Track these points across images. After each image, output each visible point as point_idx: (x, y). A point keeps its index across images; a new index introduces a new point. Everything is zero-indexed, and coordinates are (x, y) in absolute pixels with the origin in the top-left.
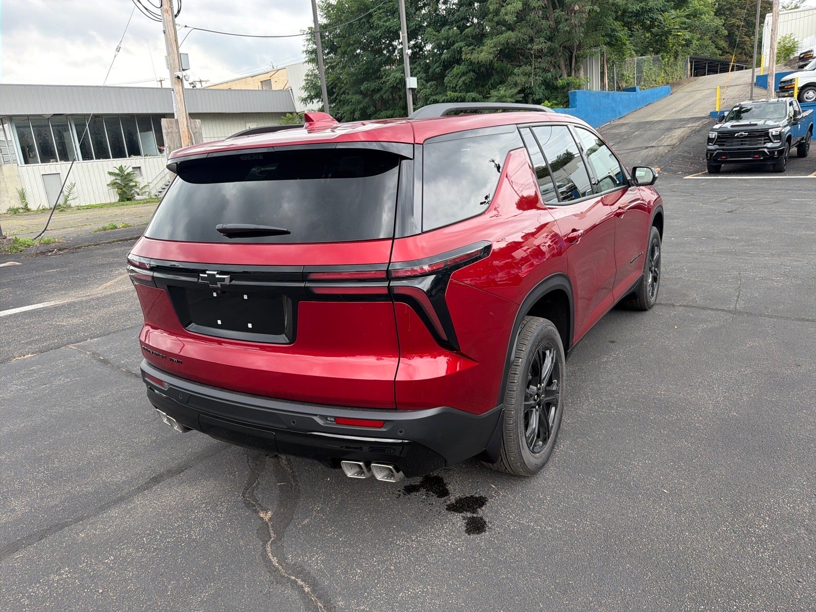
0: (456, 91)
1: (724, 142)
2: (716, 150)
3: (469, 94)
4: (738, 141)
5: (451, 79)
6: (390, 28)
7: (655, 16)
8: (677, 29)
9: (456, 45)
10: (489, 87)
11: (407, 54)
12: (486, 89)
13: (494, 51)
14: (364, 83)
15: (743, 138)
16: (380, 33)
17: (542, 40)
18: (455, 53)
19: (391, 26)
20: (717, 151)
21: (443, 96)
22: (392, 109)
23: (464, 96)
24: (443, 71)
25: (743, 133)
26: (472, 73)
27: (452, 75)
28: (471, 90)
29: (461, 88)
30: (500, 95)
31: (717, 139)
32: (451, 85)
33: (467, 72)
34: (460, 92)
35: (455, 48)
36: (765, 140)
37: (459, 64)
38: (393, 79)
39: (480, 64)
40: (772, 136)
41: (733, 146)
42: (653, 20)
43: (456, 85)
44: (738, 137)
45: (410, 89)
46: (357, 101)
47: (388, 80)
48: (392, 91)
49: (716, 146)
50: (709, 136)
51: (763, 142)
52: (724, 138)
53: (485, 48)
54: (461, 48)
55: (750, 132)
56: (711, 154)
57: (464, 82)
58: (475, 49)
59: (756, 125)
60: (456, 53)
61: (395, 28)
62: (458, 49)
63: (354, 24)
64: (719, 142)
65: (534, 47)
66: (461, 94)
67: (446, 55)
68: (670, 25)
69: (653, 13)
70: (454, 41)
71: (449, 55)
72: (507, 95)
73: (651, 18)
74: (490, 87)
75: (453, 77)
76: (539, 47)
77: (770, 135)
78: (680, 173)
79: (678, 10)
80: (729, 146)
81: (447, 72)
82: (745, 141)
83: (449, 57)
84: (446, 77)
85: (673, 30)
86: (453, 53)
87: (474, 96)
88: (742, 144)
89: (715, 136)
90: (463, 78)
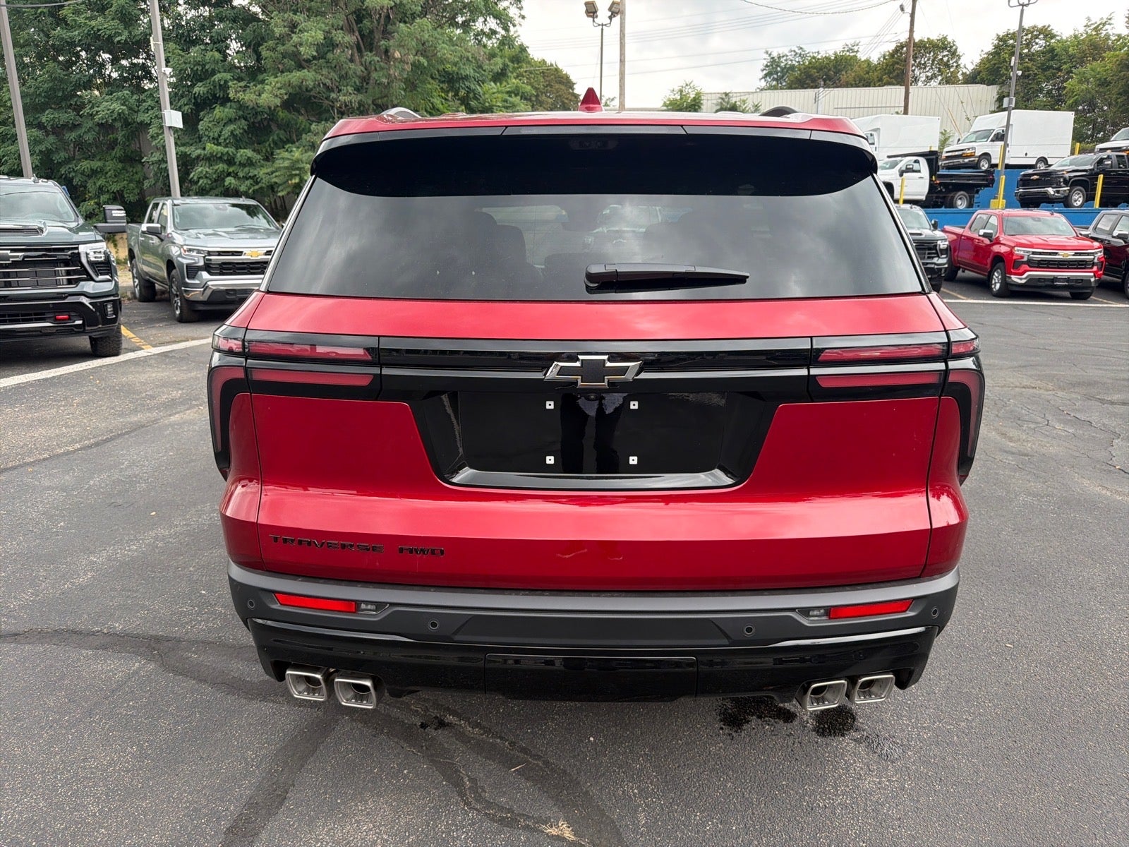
0: (219, 144)
3: (242, 151)
5: (210, 125)
6: (99, 30)
7: (473, 87)
8: (499, 106)
9: (217, 77)
10: (269, 145)
11: (165, 73)
12: (265, 147)
13: (281, 94)
14: (47, 112)
16: (79, 34)
17: (350, 89)
18: (215, 87)
19: (100, 28)
21: (196, 149)
22: (100, 160)
23: (232, 152)
24: (194, 112)
26: (244, 121)
27: (211, 119)
28: (242, 146)
29: (227, 141)
30: (294, 158)
32: (211, 134)
33: (236, 119)
34: (226, 146)
35: (217, 80)
37: (223, 104)
38: (106, 112)
39: (256, 111)
42: (469, 90)
43: (219, 136)
45: (170, 127)
46: (35, 139)
47: (97, 112)
48: (99, 130)
53: (267, 87)
54: (226, 82)
57: (232, 132)
58: (249, 87)
60: (217, 87)
61: (108, 32)
62: (222, 83)
63: (25, 12)
65: (340, 98)
66: (227, 149)
67: (201, 88)
68: (491, 101)
69: (470, 82)
70: (213, 70)
71: (206, 89)
72: (304, 159)
73: (467, 87)
74: (272, 145)
75: (213, 123)
76: (347, 99)
79: (498, 84)
81: (202, 114)
83: (205, 92)
84: (201, 122)
85: (495, 108)
86: (212, 87)
87: (249, 155)
90: (231, 127)
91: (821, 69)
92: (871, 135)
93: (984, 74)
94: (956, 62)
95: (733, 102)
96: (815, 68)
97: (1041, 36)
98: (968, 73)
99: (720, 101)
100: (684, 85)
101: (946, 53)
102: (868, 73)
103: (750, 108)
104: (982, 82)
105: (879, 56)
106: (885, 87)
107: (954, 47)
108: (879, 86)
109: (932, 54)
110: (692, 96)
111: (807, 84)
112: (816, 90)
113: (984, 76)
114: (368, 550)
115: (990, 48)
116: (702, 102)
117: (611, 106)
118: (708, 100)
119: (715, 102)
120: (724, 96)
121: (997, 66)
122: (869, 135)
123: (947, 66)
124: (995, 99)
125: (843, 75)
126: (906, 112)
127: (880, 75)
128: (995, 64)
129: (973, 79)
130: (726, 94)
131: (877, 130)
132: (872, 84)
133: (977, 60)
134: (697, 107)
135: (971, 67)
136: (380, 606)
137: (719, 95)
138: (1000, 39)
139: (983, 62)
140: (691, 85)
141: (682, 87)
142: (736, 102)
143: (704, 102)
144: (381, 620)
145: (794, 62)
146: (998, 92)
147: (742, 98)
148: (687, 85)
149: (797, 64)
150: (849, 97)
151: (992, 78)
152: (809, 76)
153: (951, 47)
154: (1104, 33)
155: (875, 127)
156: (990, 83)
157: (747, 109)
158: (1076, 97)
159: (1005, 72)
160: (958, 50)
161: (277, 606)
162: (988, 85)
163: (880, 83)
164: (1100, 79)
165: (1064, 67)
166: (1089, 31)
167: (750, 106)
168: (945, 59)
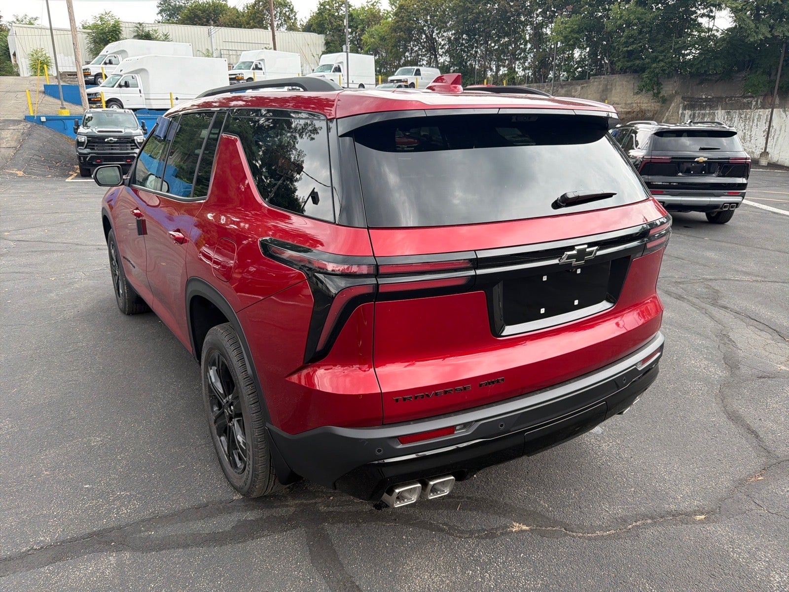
1: (94, 146)
2: (89, 153)
4: (109, 146)
15: (113, 143)
20: (91, 155)
25: (112, 139)
31: (87, 143)
36: (131, 146)
40: (138, 143)
41: (105, 150)
44: (108, 142)
49: (88, 150)
50: (78, 139)
51: (130, 148)
52: (95, 143)
55: (119, 138)
56: (85, 158)
59: (121, 132)
64: (89, 146)
77: (136, 142)
78: (50, 176)
80: (102, 150)
82: (115, 146)
88: (112, 149)
89: (85, 140)
91: (204, 12)
92: (259, 63)
93: (314, 26)
94: (294, 16)
95: (147, 30)
96: (200, 10)
97: (344, 5)
98: (304, 25)
99: (136, 29)
100: (104, 13)
101: (287, 9)
102: (238, 17)
103: (161, 37)
104: (314, 31)
105: (243, 6)
106: (254, 29)
107: (292, 6)
108: (248, 28)
109: (279, 9)
110: (112, 22)
111: (196, 21)
112: (209, 27)
113: (315, 28)
114: (462, 390)
115: (316, 10)
116: (121, 28)
117: (36, 25)
118: (126, 27)
119: (132, 29)
120: (138, 26)
121: (322, 22)
122: (258, 64)
123: (289, 18)
124: (324, 43)
125: (221, 17)
126: (275, 49)
127: (247, 20)
128: (321, 21)
129: (308, 28)
130: (140, 24)
131: (262, 60)
132: (243, 26)
133: (309, 17)
134: (118, 32)
135: (305, 21)
136: (466, 425)
137: (135, 24)
138: (321, 5)
139: (313, 18)
140: (110, 14)
141: (102, 15)
142: (149, 31)
143: (123, 29)
144: (472, 433)
145: (181, 4)
146: (325, 39)
147: (154, 28)
148: (106, 13)
149: (183, 5)
150: (232, 34)
151: (320, 29)
152: (197, 16)
153: (290, 6)
154: (377, 8)
155: (261, 58)
156: (320, 33)
157: (159, 37)
158: (369, 46)
159: (328, 27)
160: (294, 9)
161: (400, 446)
162: (319, 34)
163: (248, 26)
164: (381, 37)
165: (359, 26)
166: (369, 6)
167: (161, 35)
168: (287, 13)
